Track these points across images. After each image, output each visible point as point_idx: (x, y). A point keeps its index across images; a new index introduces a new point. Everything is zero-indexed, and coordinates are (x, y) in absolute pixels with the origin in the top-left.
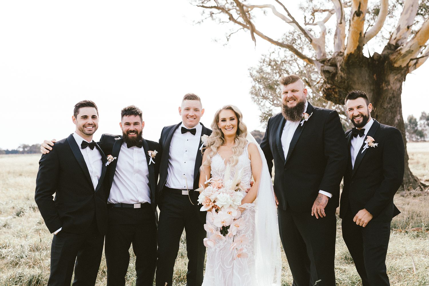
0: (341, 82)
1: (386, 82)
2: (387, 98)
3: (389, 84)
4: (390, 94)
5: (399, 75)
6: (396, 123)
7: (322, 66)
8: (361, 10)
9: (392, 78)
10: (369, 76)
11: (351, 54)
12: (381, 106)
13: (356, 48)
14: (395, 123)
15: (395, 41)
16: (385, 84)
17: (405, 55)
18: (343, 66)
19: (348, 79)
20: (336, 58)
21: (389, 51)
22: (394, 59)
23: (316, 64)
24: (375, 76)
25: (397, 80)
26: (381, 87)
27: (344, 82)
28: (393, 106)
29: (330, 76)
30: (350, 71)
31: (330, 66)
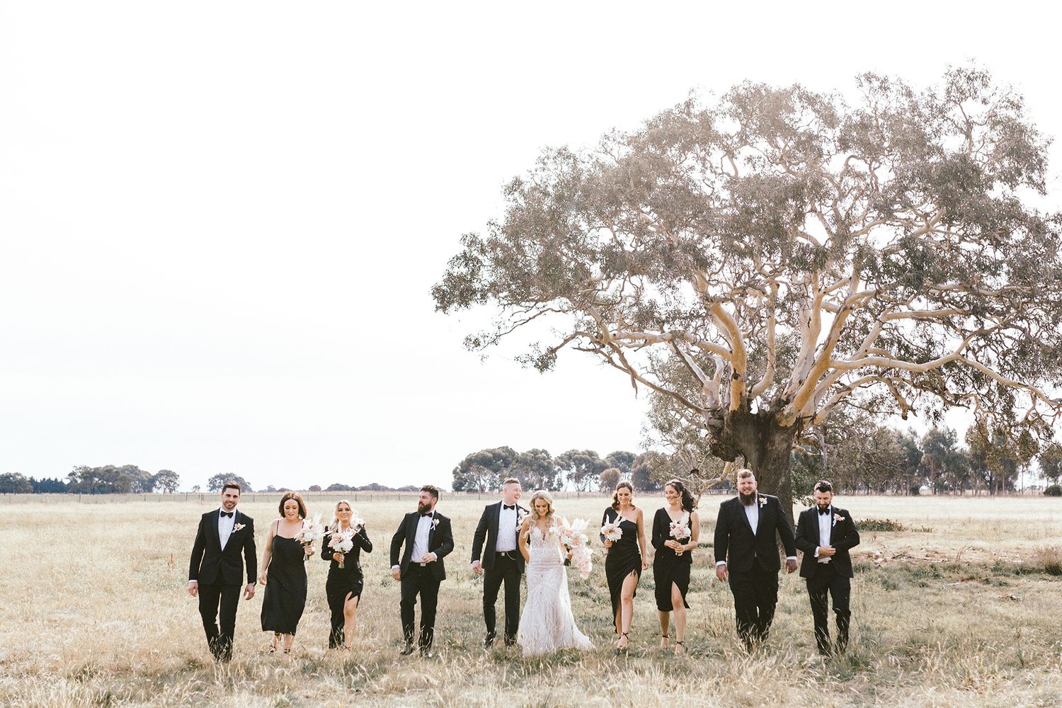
0: (727, 439)
1: (771, 442)
3: (774, 445)
4: (775, 454)
5: (786, 435)
6: (780, 485)
7: (710, 418)
8: (738, 373)
9: (778, 438)
10: (755, 435)
11: (735, 411)
13: (738, 407)
15: (786, 396)
16: (770, 444)
17: (787, 417)
18: (730, 421)
19: (734, 436)
20: (723, 411)
21: (777, 408)
22: (778, 419)
23: (705, 415)
24: (760, 435)
25: (783, 440)
26: (766, 447)
27: (731, 439)
28: (777, 468)
29: (716, 431)
30: (736, 427)
31: (718, 419)
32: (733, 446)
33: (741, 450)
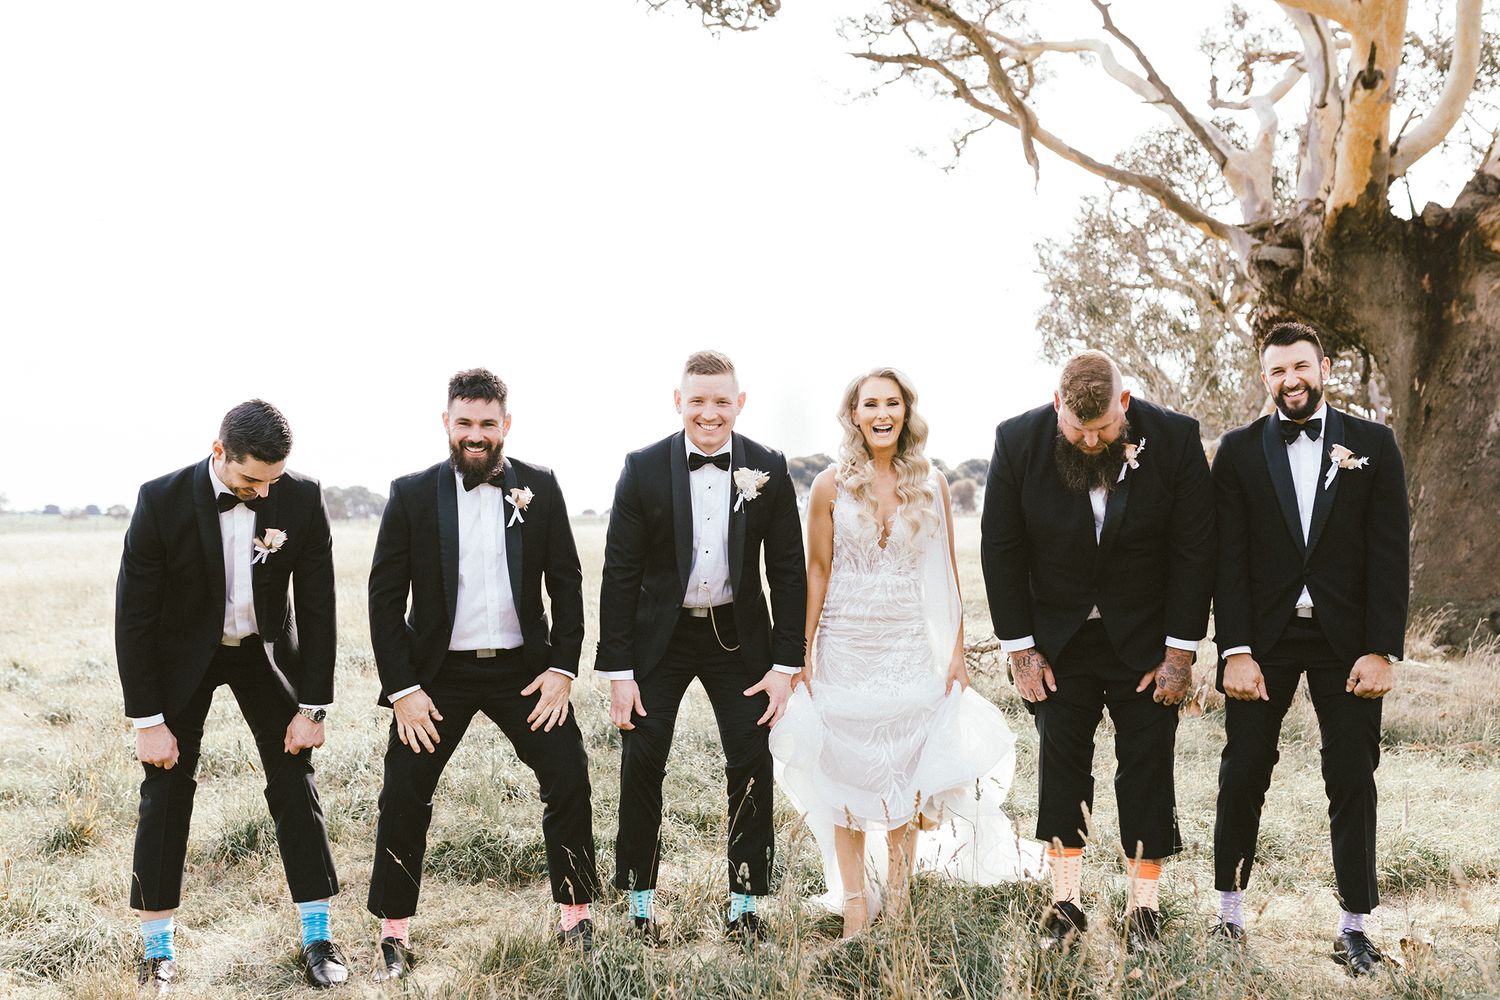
0: (1314, 298)
1: (1462, 300)
2: (1463, 354)
3: (1472, 308)
4: (1476, 338)
6: (1492, 433)
7: (1255, 247)
8: (1376, 67)
9: (1484, 287)
10: (1407, 281)
11: (1346, 207)
12: (1443, 379)
13: (1362, 190)
14: (1489, 432)
16: (1457, 306)
18: (1322, 247)
19: (1336, 290)
20: (1302, 220)
21: (1479, 199)
22: (1492, 224)
23: (1235, 239)
24: (1425, 281)
26: (1444, 317)
27: (1325, 299)
28: (1483, 380)
29: (1279, 280)
30: (1345, 262)
31: (1281, 245)
32: (1331, 324)
33: (1356, 333)
